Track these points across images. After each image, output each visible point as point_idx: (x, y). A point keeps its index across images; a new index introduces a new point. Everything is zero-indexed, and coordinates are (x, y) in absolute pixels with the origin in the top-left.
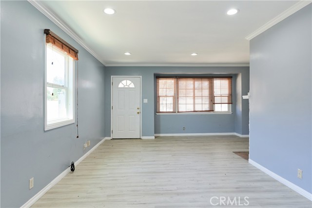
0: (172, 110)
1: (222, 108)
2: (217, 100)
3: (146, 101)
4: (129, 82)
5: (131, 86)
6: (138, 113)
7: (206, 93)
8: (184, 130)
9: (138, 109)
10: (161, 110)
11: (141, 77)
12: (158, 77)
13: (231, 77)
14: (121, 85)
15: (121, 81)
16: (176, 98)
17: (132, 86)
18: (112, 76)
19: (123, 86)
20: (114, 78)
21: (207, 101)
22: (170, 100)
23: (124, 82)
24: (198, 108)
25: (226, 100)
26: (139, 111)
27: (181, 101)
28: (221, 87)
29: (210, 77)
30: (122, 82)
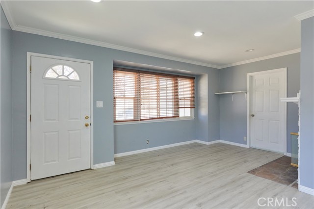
0: (132, 118)
1: (185, 113)
2: (181, 103)
3: (100, 104)
4: (68, 70)
5: (71, 77)
6: (87, 125)
7: (170, 94)
8: (148, 144)
9: (87, 118)
10: (117, 118)
11: (92, 63)
12: (117, 67)
13: (194, 78)
14: (50, 74)
15: (51, 66)
16: (137, 100)
17: (74, 76)
18: (29, 54)
19: (55, 76)
20: (33, 59)
21: (171, 104)
22: (130, 104)
23: (58, 68)
24: (163, 114)
25: (188, 103)
26: (87, 122)
27: (144, 104)
28: (185, 86)
30: (54, 68)
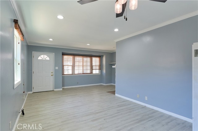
0: (71, 73)
1: (96, 72)
2: (94, 68)
3: (57, 68)
4: (45, 56)
5: (47, 59)
6: (52, 75)
7: (89, 64)
8: (78, 84)
9: (52, 73)
10: (65, 73)
11: (54, 53)
12: (64, 54)
13: (100, 57)
14: (40, 58)
15: (40, 56)
16: (73, 66)
17: (48, 59)
18: (33, 52)
20: (34, 53)
21: (89, 68)
22: (70, 68)
23: (42, 56)
24: (85, 72)
25: (98, 68)
26: (52, 74)
27: (76, 68)
28: (96, 61)
29: (91, 56)
